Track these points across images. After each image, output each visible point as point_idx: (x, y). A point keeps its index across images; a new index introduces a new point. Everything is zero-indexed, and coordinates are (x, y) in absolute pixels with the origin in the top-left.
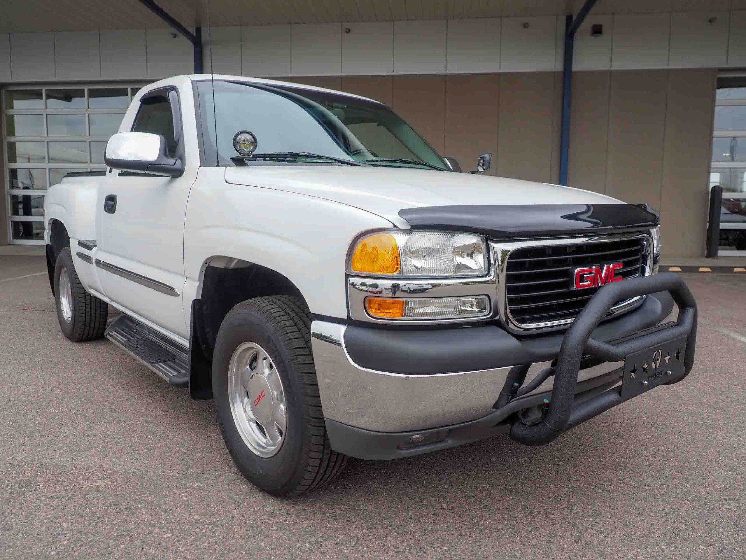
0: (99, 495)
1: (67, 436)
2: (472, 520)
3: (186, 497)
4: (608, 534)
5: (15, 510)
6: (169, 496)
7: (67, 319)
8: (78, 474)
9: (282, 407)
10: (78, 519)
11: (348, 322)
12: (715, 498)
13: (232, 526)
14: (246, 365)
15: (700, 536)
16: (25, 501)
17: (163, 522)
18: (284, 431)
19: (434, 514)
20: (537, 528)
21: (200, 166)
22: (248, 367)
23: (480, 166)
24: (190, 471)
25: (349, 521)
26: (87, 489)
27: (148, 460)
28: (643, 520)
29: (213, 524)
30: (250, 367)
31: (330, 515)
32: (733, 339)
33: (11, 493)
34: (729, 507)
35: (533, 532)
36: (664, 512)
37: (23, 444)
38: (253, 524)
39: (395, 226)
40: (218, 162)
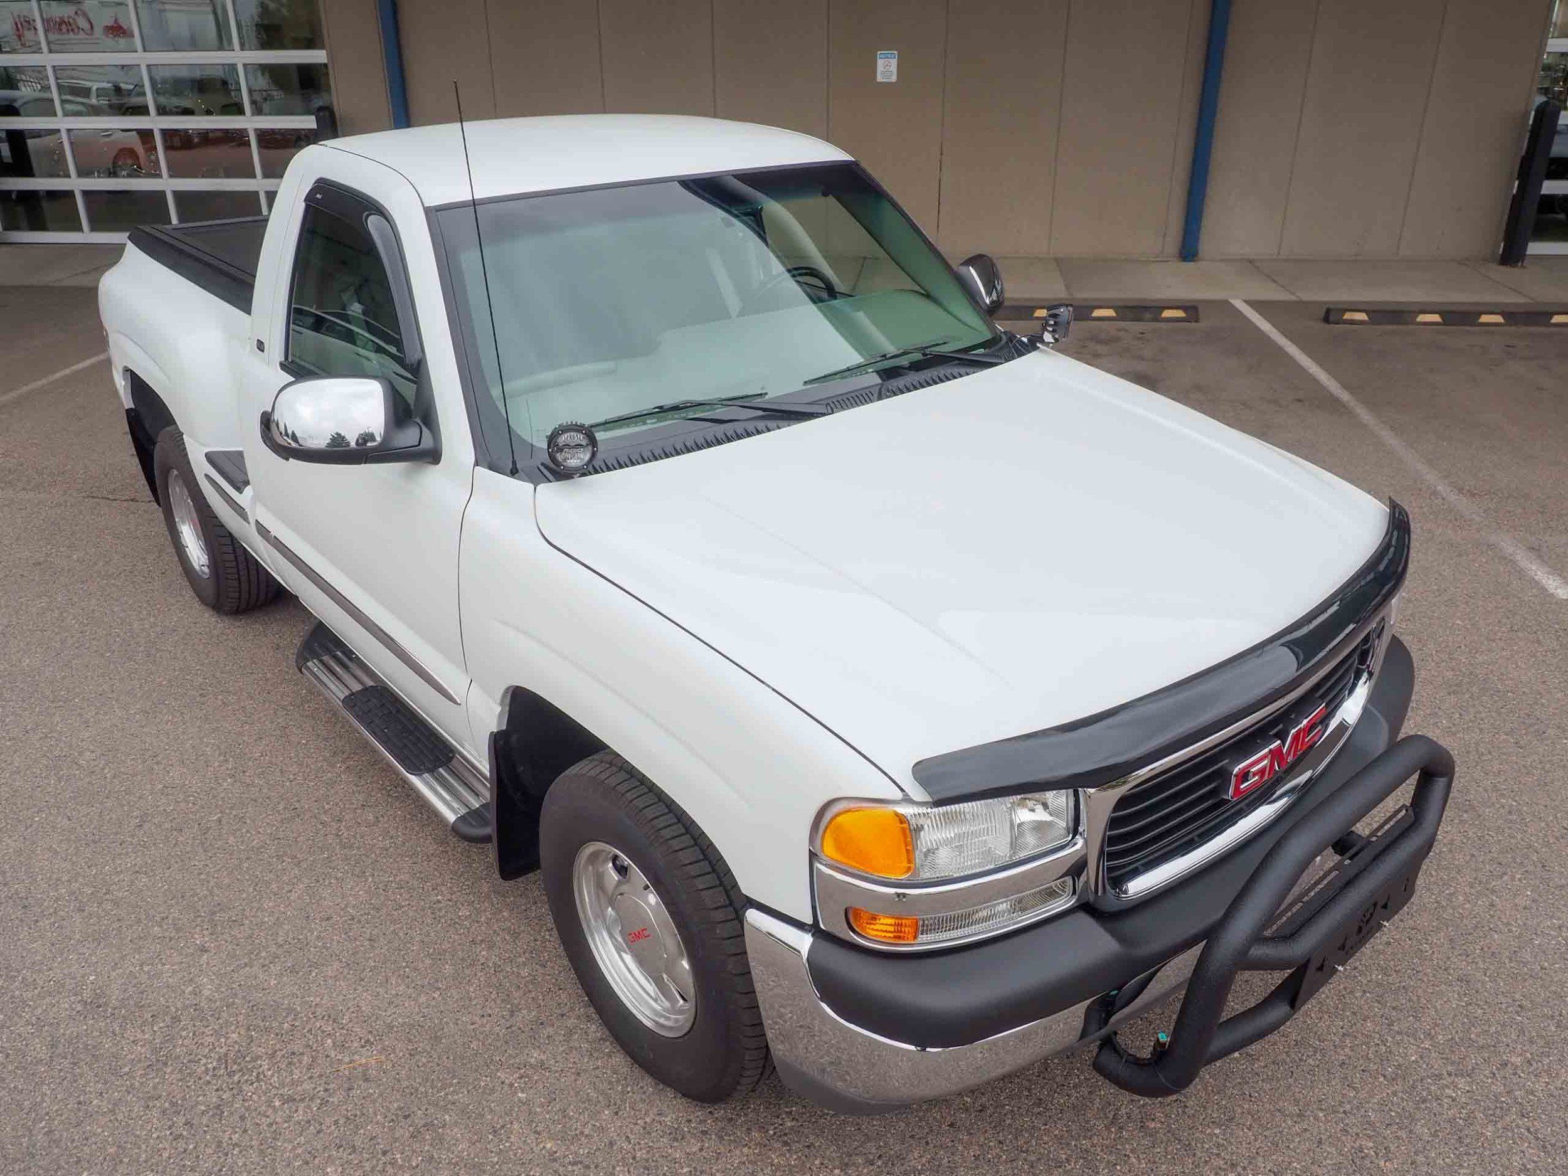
0: (371, 1091)
1: (278, 923)
2: (1016, 1138)
3: (523, 1092)
4: (1244, 1169)
5: (237, 1135)
6: (493, 1091)
7: (201, 570)
8: (323, 1032)
9: (685, 964)
10: (350, 1157)
12: (1433, 1070)
13: (614, 1168)
15: (1396, 1169)
16: (247, 1109)
17: (496, 1159)
19: (951, 1125)
20: (1125, 1155)
21: (477, 464)
22: (611, 865)
24: (518, 1018)
25: (808, 1147)
26: (347, 1073)
27: (439, 989)
28: (1306, 1130)
29: (581, 1163)
31: (775, 1133)
32: (1521, 574)
33: (217, 1090)
34: (1454, 1095)
35: (1118, 1167)
36: (1342, 1110)
37: (204, 950)
38: (647, 1160)
39: (905, 794)
40: (514, 463)
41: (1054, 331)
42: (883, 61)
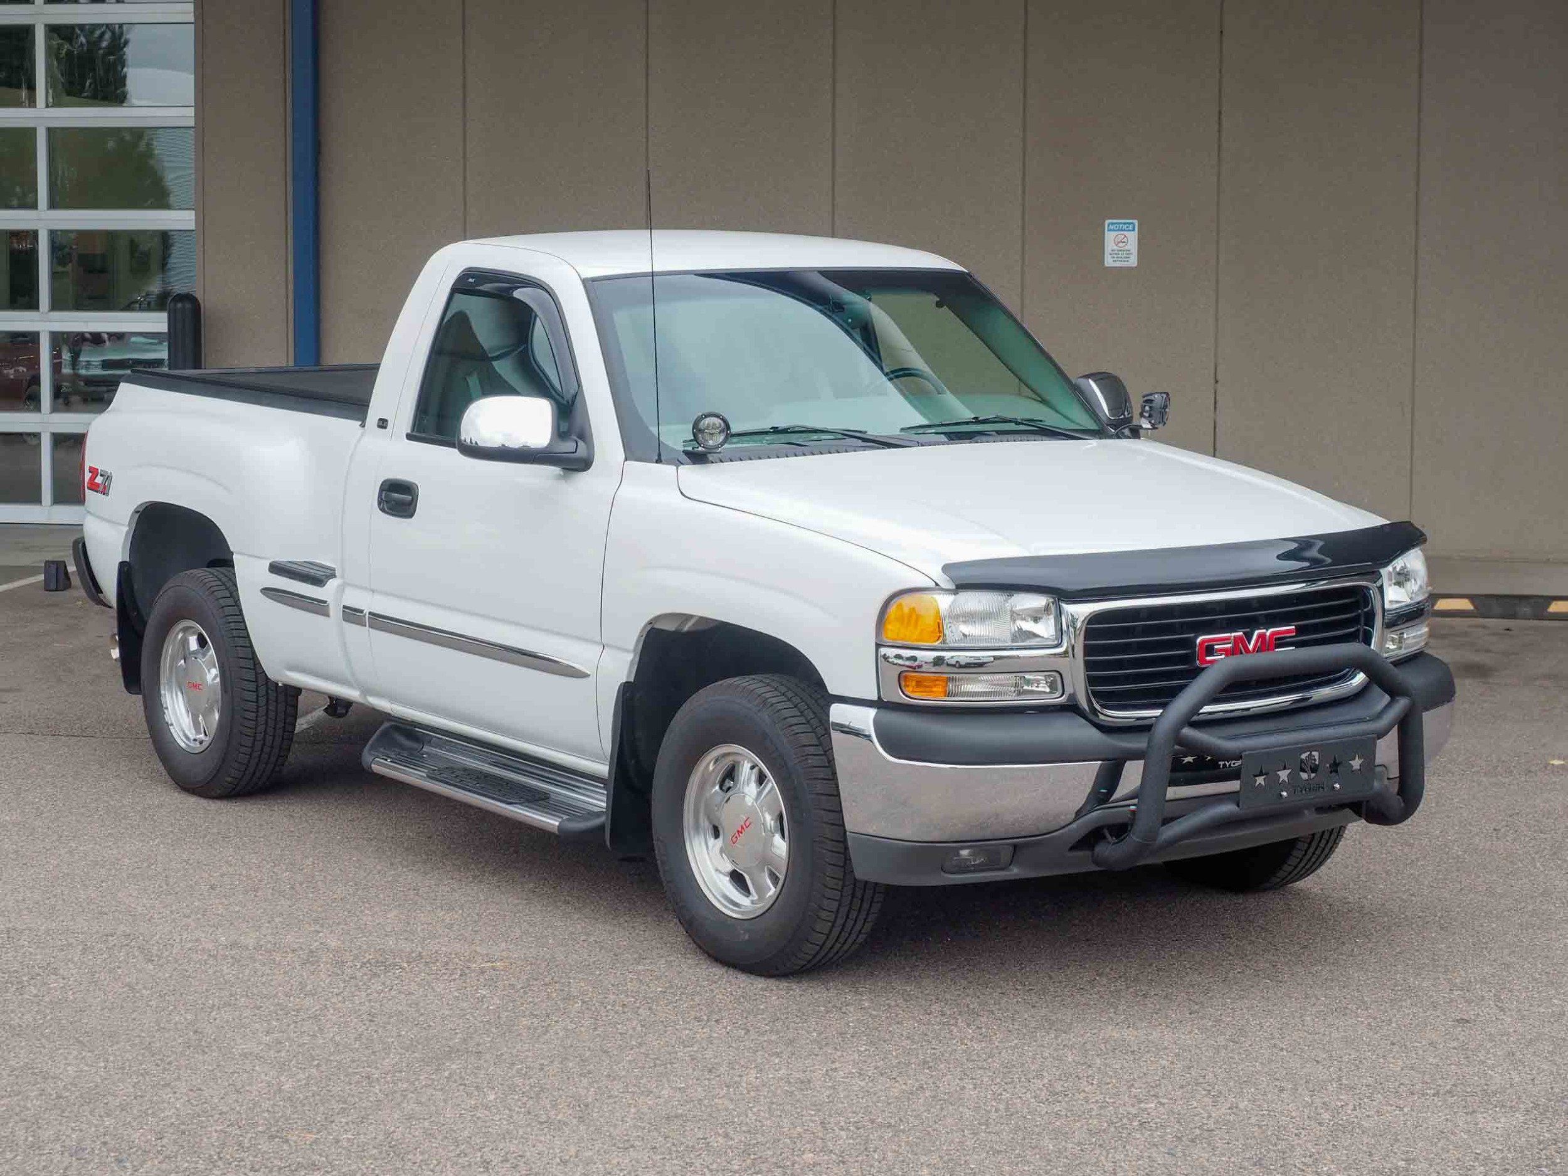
2: (1055, 998)
3: (633, 975)
4: (1241, 1010)
6: (607, 975)
9: (778, 839)
11: (879, 704)
14: (714, 786)
18: (782, 877)
19: (1002, 993)
20: (1144, 1004)
21: (626, 459)
22: (717, 788)
23: (1145, 417)
24: (622, 957)
27: (546, 947)
30: (721, 788)
35: (1136, 1007)
39: (937, 584)
40: (659, 455)
41: (1150, 416)
42: (1114, 234)
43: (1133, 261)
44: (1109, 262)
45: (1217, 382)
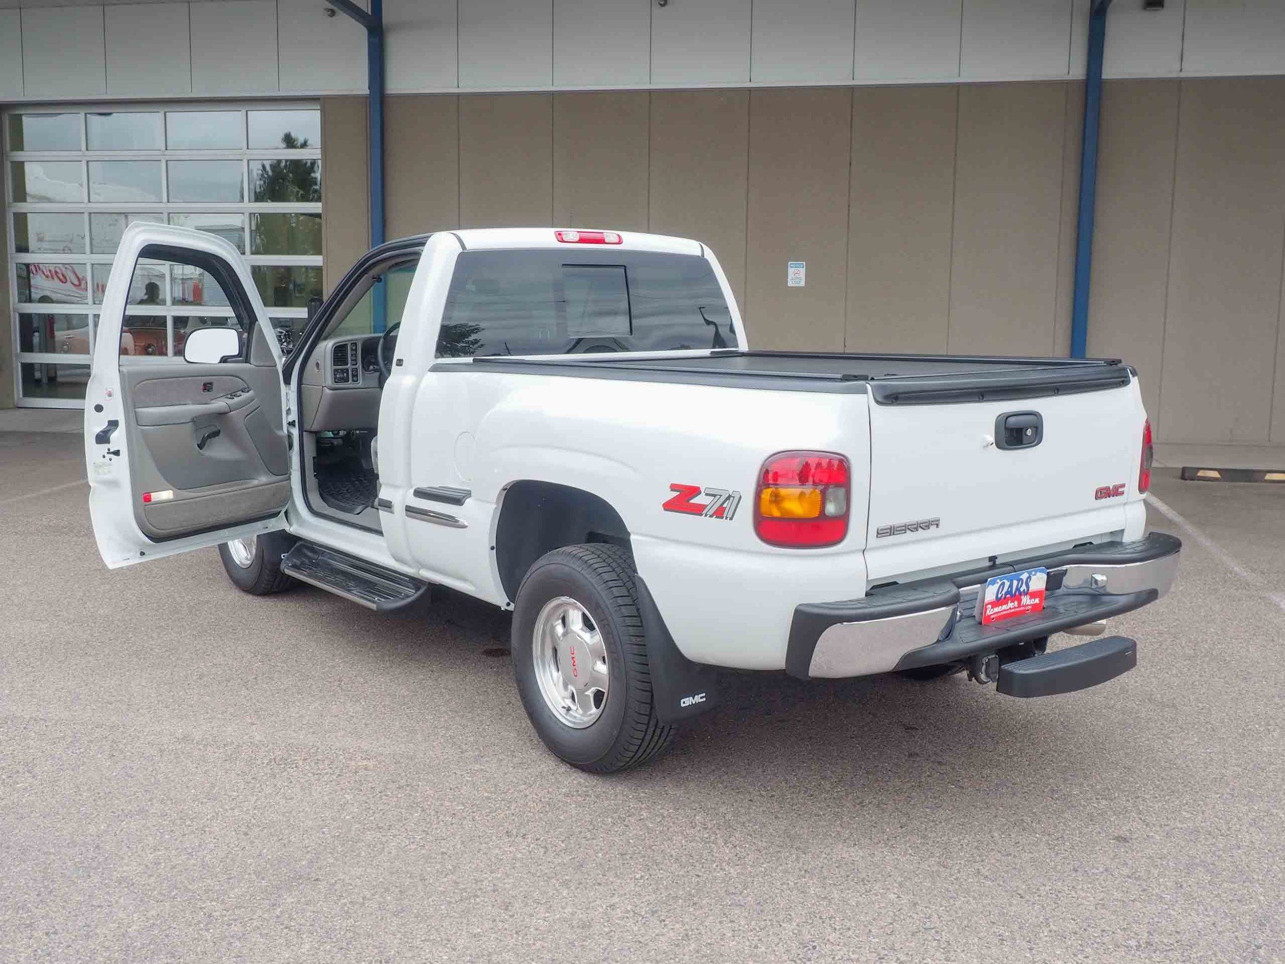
0: (370, 773)
8: (337, 754)
42: (793, 269)
43: (803, 284)
44: (790, 284)
45: (845, 346)
